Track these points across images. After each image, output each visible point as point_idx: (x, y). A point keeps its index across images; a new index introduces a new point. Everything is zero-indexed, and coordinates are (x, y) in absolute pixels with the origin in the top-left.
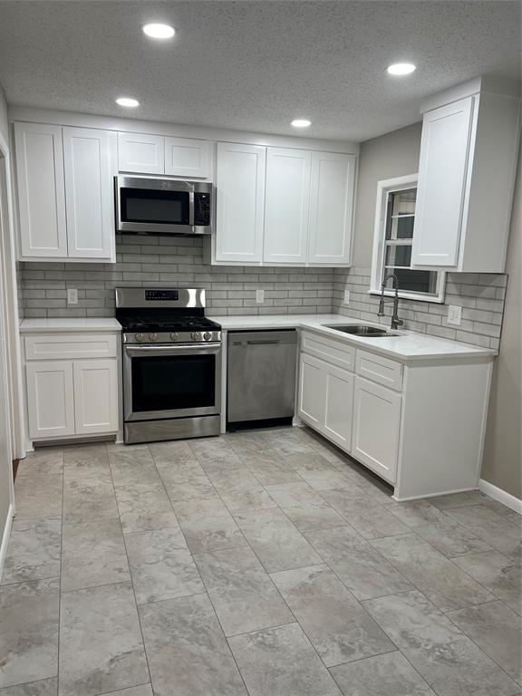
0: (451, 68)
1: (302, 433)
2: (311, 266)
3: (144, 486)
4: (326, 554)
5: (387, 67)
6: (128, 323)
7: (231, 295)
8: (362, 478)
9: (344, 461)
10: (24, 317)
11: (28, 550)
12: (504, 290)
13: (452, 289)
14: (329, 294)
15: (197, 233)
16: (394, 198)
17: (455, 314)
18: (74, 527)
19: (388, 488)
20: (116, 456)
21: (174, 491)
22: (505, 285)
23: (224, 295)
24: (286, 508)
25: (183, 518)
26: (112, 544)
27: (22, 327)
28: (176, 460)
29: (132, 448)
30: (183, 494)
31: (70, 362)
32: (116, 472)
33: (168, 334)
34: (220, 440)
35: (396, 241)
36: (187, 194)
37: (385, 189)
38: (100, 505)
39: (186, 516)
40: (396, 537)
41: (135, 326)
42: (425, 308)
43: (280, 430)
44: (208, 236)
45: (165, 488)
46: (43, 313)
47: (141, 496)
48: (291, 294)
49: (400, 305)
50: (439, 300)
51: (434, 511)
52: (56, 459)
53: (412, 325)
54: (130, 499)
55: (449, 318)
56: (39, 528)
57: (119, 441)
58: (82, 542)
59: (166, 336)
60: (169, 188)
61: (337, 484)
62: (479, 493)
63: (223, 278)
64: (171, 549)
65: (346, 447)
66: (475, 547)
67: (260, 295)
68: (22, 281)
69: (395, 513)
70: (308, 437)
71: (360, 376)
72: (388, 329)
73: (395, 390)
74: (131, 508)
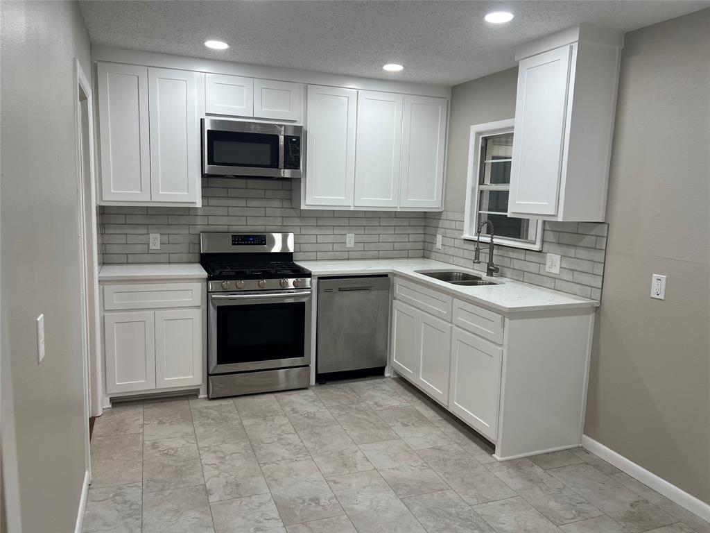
0: (550, 18)
1: (395, 384)
2: (403, 210)
3: (229, 447)
4: (428, 523)
5: (484, 16)
6: (214, 271)
7: (320, 239)
8: (461, 434)
9: (441, 416)
10: (103, 263)
11: (105, 524)
12: (605, 239)
13: (550, 236)
14: (421, 238)
15: (286, 176)
16: (487, 143)
17: (554, 263)
18: (156, 495)
19: (489, 446)
20: (200, 412)
21: (263, 452)
22: (605, 235)
23: (313, 239)
24: (383, 470)
25: (273, 483)
26: (198, 515)
27: (102, 275)
28: (264, 416)
29: (217, 403)
30: (273, 456)
31: (152, 312)
32: (200, 430)
33: (255, 282)
34: (309, 393)
35: (490, 187)
36: (277, 137)
37: (478, 134)
38: (184, 469)
39: (276, 480)
40: (500, 502)
41: (221, 273)
42: (521, 256)
43: (372, 381)
44: (298, 180)
45: (253, 449)
46: (124, 259)
47: (228, 457)
48: (382, 238)
49: (495, 252)
50: (537, 247)
51: (538, 471)
52: (134, 415)
53: (508, 272)
54: (216, 461)
55: (547, 266)
56: (117, 498)
57: (202, 395)
58: (165, 513)
59: (253, 284)
60: (258, 131)
61: (435, 442)
62: (583, 450)
63: (313, 222)
64: (261, 520)
65: (442, 401)
66: (583, 513)
67: (350, 239)
68: (102, 226)
69: (497, 474)
70: (402, 389)
71: (457, 326)
72: (484, 275)
73: (496, 344)
74: (216, 472)
